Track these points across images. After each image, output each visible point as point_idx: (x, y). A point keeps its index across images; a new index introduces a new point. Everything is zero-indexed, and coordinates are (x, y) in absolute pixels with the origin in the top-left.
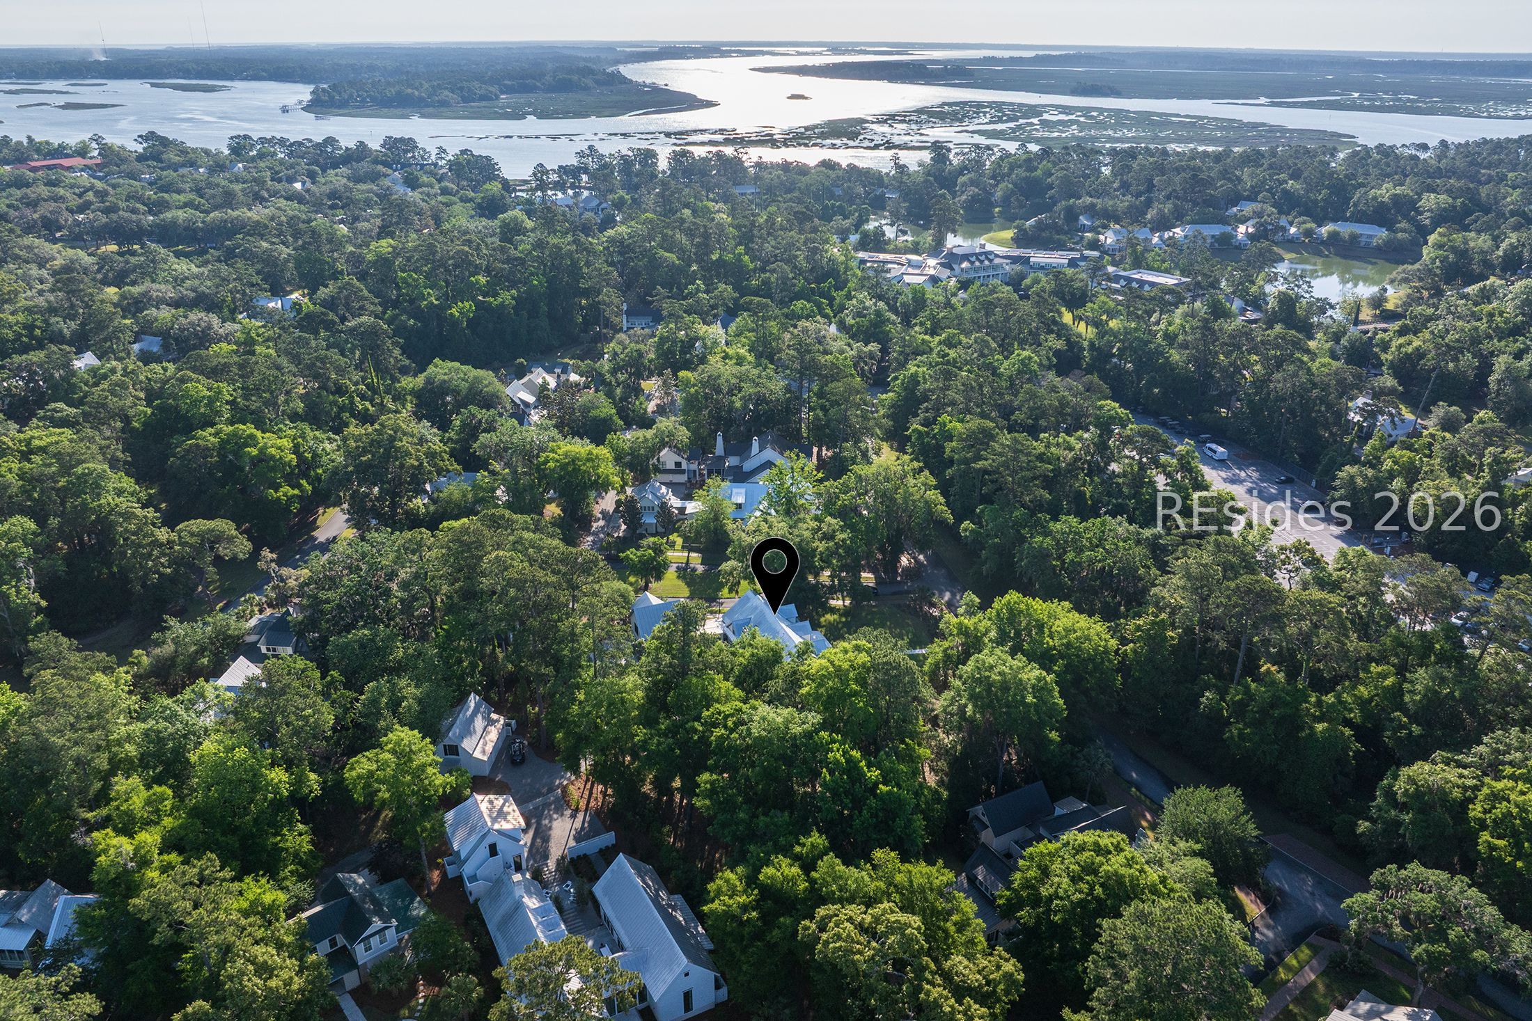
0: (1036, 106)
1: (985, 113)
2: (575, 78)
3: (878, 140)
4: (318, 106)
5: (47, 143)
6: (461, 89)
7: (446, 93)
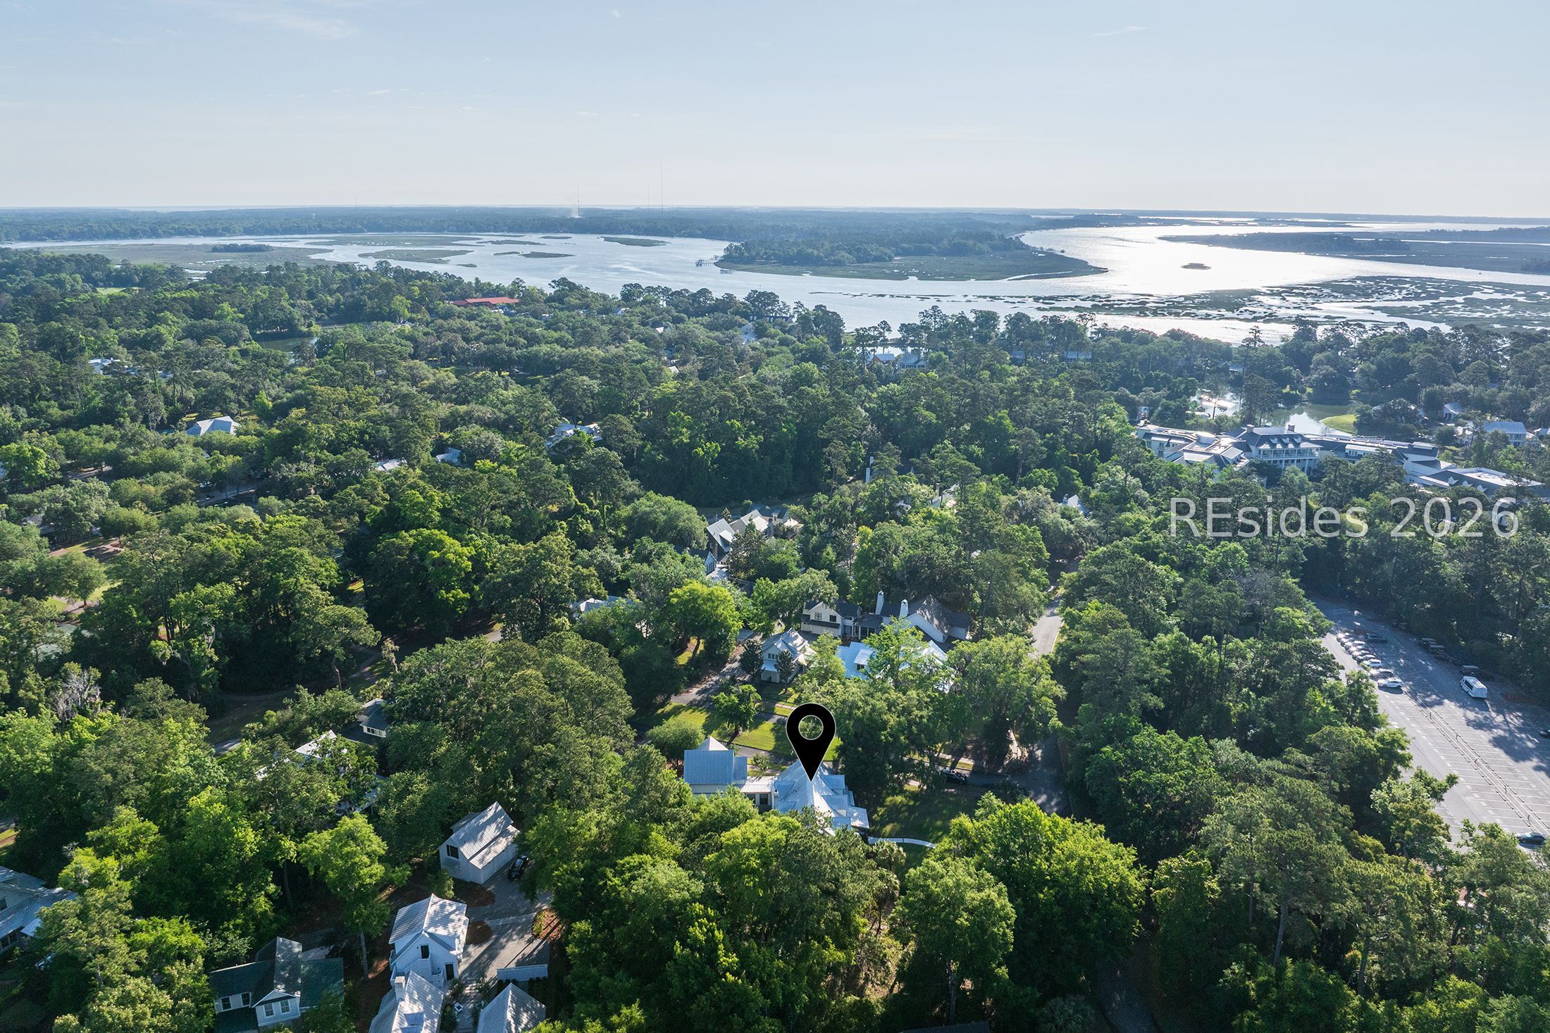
0: (1469, 283)
1: (1401, 290)
2: (971, 242)
3: (1261, 311)
4: (729, 262)
5: (489, 284)
6: (858, 250)
7: (844, 253)
